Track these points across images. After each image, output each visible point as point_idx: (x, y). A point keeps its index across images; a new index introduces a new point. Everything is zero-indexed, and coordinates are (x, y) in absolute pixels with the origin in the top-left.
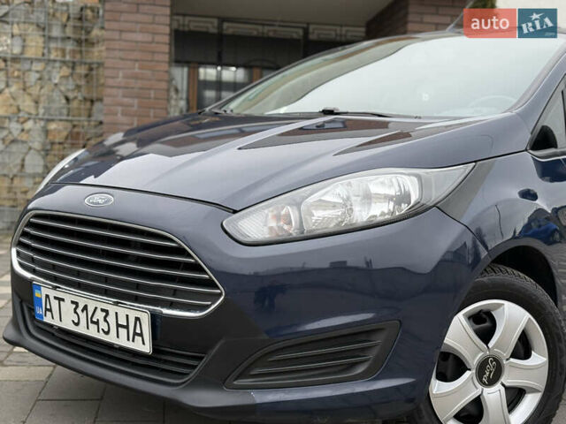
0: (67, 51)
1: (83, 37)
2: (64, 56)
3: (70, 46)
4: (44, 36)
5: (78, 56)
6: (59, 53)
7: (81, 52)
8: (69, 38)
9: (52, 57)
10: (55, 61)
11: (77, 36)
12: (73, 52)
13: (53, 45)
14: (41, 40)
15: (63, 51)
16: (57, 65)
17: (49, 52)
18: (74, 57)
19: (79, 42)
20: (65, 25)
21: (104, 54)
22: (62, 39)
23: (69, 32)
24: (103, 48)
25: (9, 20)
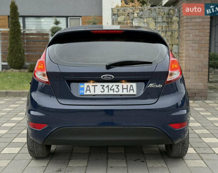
1: (170, 21)
4: (155, 22)
5: (168, 29)
6: (161, 28)
8: (164, 22)
9: (158, 29)
11: (167, 21)
12: (166, 27)
13: (158, 25)
14: (154, 24)
20: (163, 17)
21: (177, 27)
22: (162, 22)
23: (164, 19)
24: (177, 24)
25: (143, 17)
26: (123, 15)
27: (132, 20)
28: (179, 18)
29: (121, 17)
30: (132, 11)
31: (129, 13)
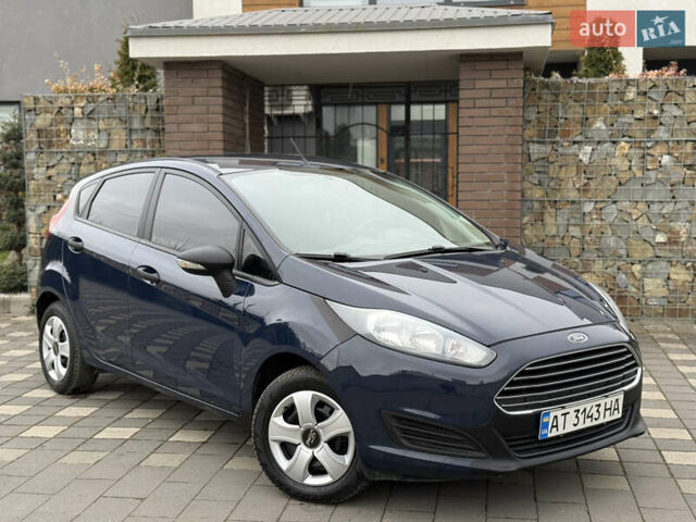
0: (147, 141)
1: (160, 127)
2: (145, 147)
3: (149, 136)
4: (126, 129)
5: (157, 145)
6: (140, 143)
7: (159, 141)
8: (148, 129)
9: (134, 147)
10: (137, 151)
11: (155, 126)
12: (152, 141)
13: (134, 137)
14: (123, 135)
15: (144, 141)
16: (139, 155)
17: (132, 143)
18: (153, 146)
19: (157, 131)
20: (144, 118)
22: (143, 130)
23: (148, 123)
25: (96, 116)
26: (48, 112)
27: (71, 124)
29: (43, 115)
30: (68, 101)
31: (61, 108)
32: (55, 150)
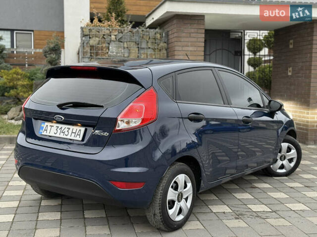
0: (149, 54)
1: (156, 47)
2: (147, 57)
3: (150, 52)
4: (138, 47)
6: (145, 55)
7: (155, 54)
8: (149, 48)
9: (142, 57)
11: (153, 47)
12: (152, 54)
13: (142, 52)
14: (137, 49)
15: (147, 54)
17: (141, 55)
18: (152, 57)
19: (154, 50)
20: (148, 42)
21: (166, 55)
22: (147, 48)
23: (150, 45)
24: (165, 52)
25: (122, 40)
26: (96, 37)
27: (109, 44)
28: (168, 44)
29: (94, 39)
30: (108, 32)
31: (104, 35)
32: (100, 57)
